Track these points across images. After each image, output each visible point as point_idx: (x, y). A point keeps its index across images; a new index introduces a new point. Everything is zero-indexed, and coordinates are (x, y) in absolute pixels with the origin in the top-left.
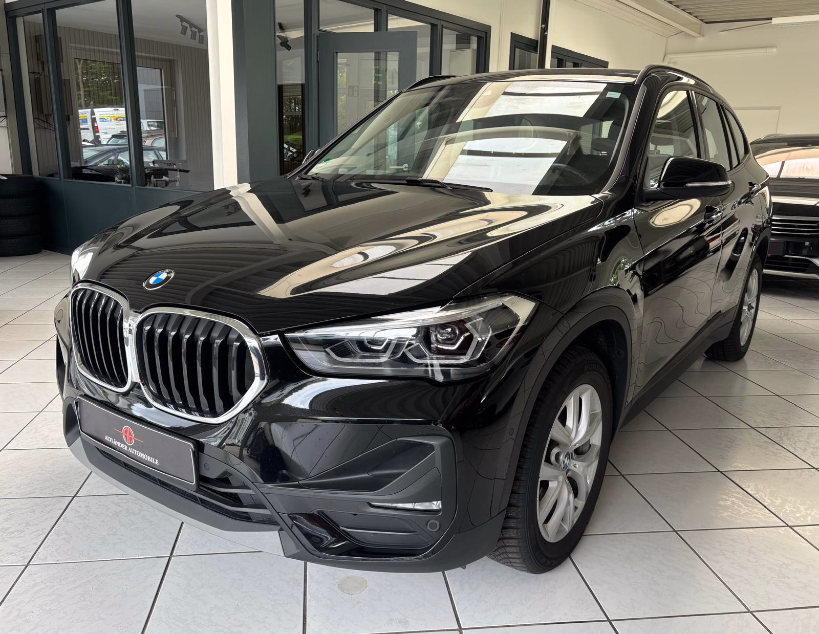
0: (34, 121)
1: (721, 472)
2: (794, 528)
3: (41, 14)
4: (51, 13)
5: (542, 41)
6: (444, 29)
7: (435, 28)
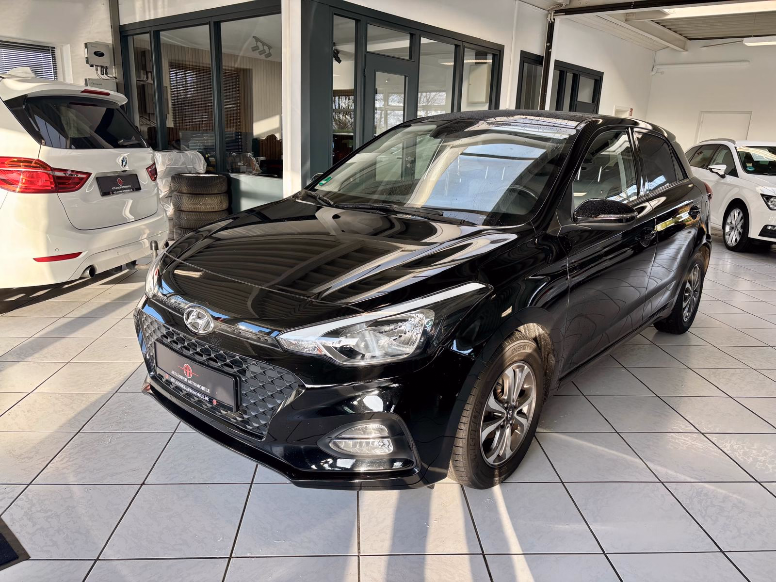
0: (139, 119)
1: (658, 397)
2: (705, 434)
3: (148, 35)
4: (156, 35)
5: (547, 57)
6: (465, 49)
7: (458, 48)
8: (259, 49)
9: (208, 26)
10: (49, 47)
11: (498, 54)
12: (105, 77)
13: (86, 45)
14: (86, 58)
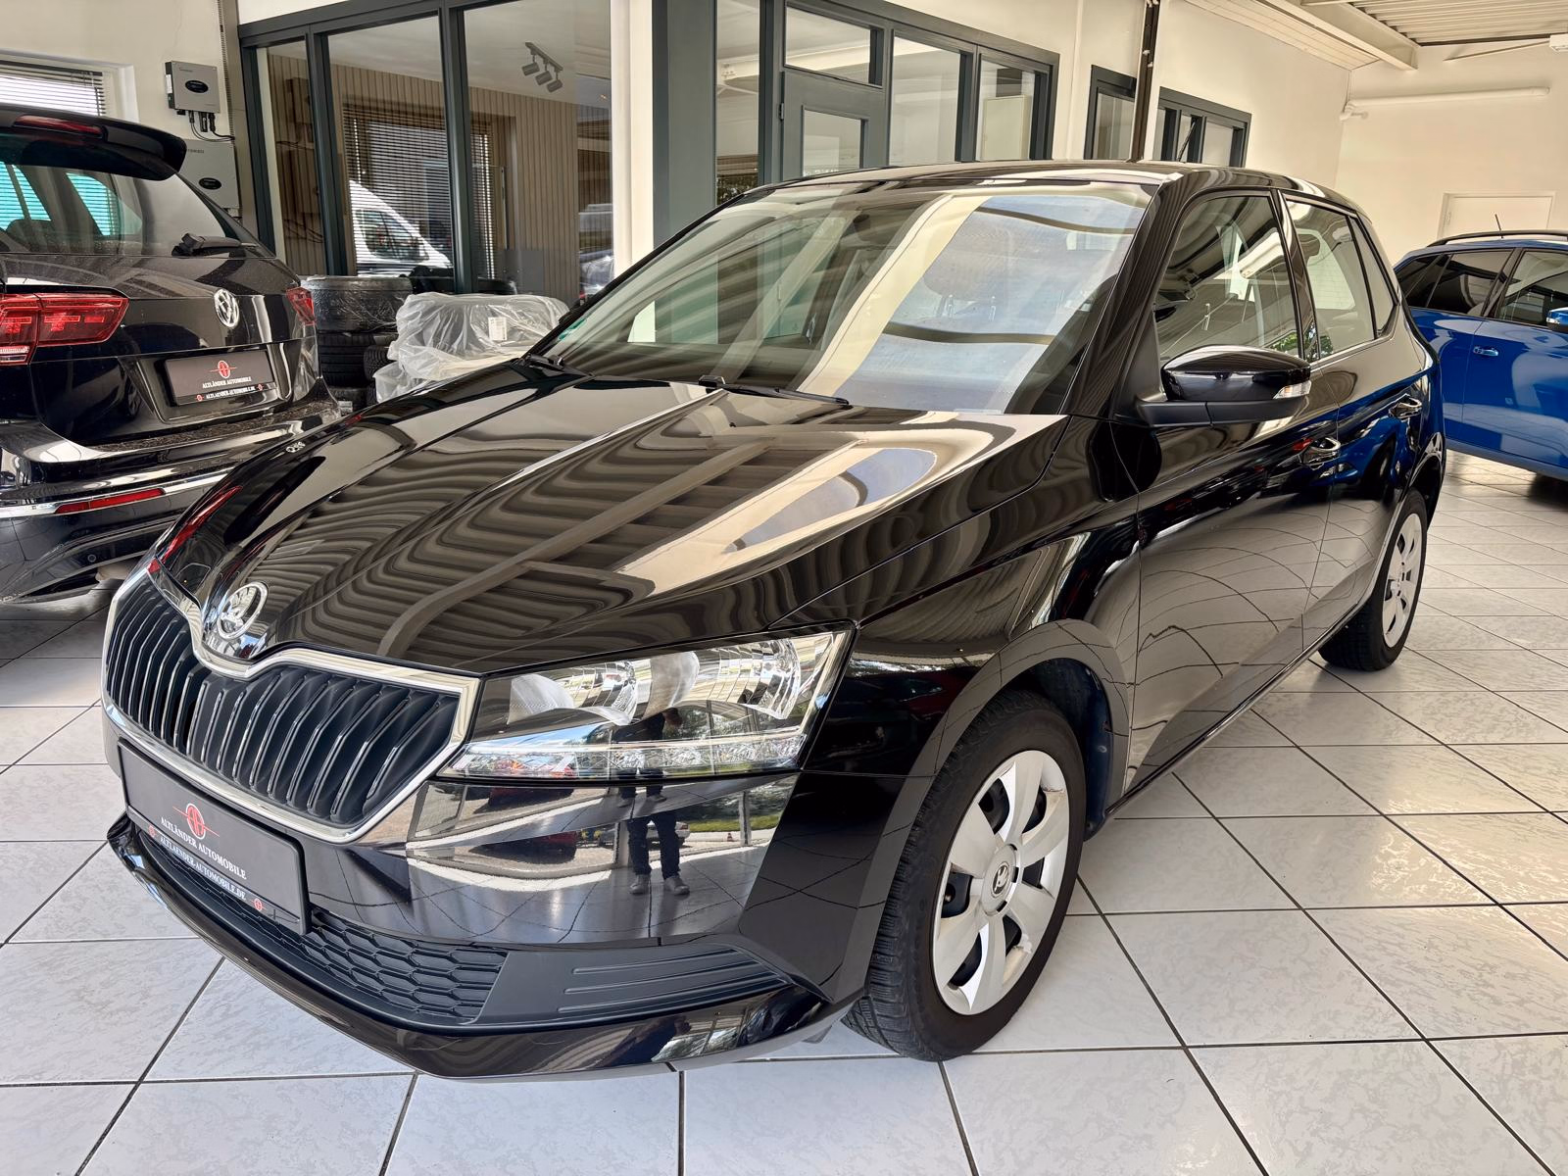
3: (304, 42)
4: (322, 38)
5: (1144, 79)
6: (983, 62)
7: (968, 60)
8: (537, 70)
9: (435, 19)
10: (88, 72)
11: (1047, 72)
12: (209, 135)
13: (169, 68)
14: (171, 96)
